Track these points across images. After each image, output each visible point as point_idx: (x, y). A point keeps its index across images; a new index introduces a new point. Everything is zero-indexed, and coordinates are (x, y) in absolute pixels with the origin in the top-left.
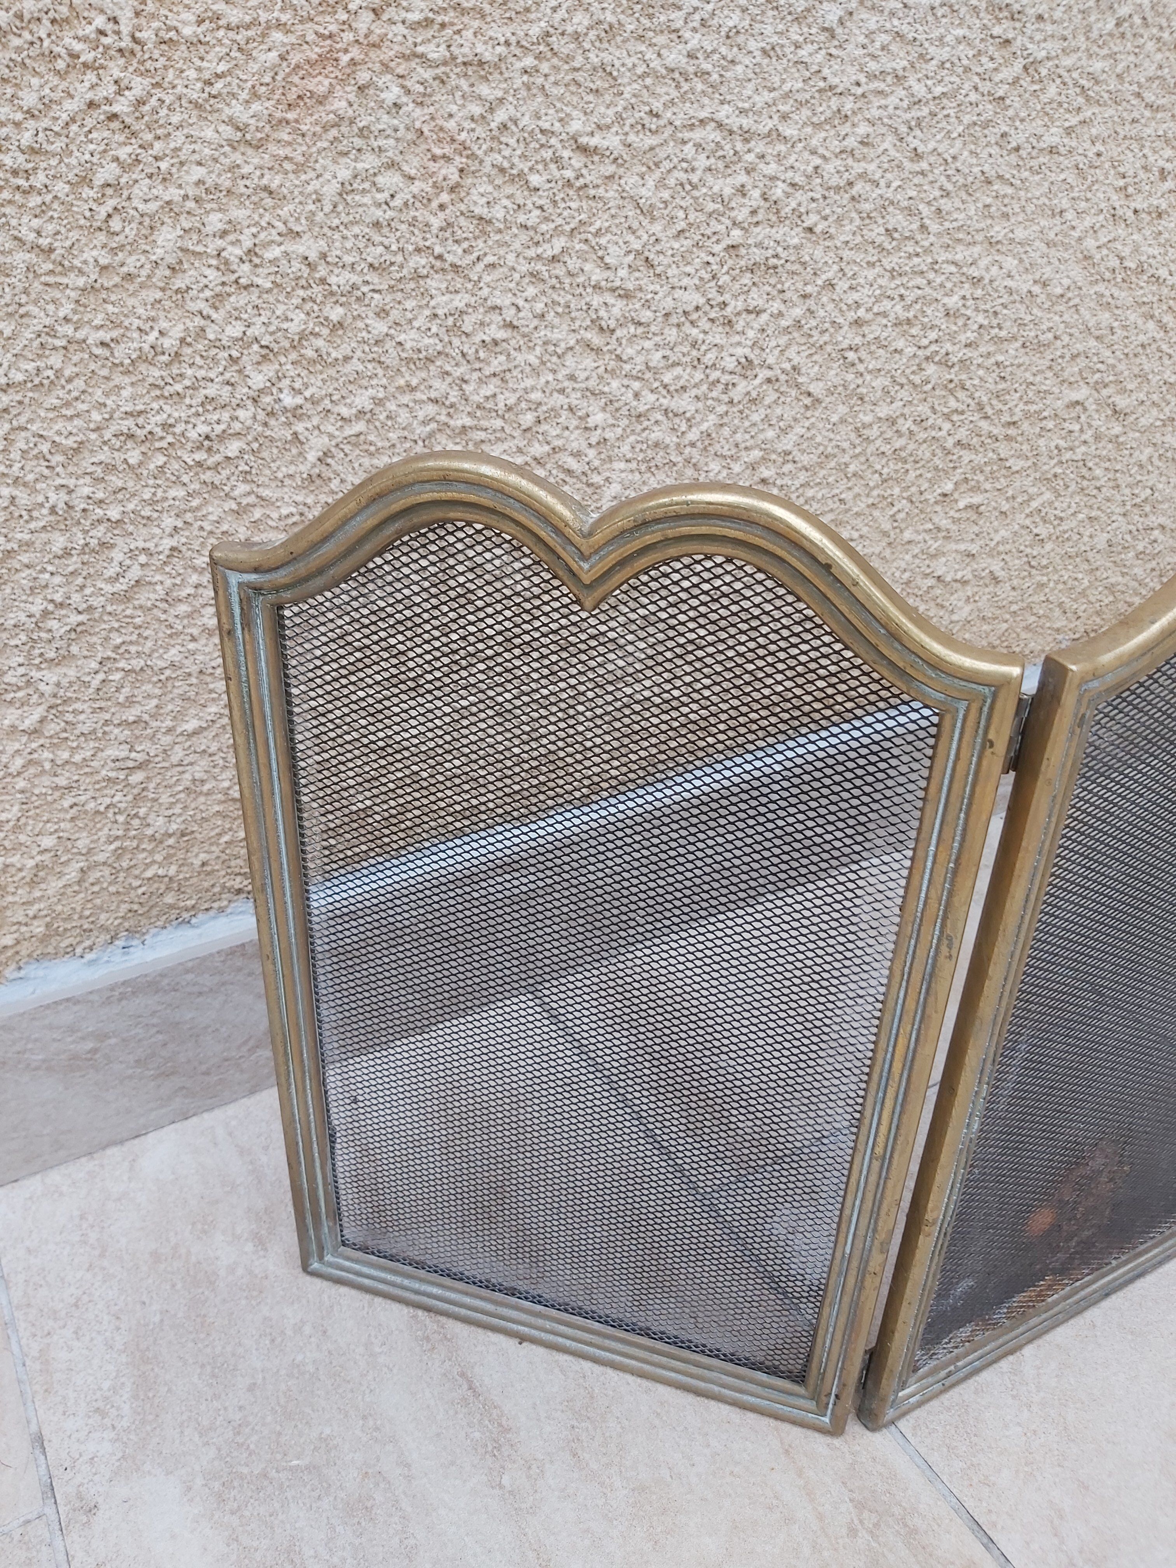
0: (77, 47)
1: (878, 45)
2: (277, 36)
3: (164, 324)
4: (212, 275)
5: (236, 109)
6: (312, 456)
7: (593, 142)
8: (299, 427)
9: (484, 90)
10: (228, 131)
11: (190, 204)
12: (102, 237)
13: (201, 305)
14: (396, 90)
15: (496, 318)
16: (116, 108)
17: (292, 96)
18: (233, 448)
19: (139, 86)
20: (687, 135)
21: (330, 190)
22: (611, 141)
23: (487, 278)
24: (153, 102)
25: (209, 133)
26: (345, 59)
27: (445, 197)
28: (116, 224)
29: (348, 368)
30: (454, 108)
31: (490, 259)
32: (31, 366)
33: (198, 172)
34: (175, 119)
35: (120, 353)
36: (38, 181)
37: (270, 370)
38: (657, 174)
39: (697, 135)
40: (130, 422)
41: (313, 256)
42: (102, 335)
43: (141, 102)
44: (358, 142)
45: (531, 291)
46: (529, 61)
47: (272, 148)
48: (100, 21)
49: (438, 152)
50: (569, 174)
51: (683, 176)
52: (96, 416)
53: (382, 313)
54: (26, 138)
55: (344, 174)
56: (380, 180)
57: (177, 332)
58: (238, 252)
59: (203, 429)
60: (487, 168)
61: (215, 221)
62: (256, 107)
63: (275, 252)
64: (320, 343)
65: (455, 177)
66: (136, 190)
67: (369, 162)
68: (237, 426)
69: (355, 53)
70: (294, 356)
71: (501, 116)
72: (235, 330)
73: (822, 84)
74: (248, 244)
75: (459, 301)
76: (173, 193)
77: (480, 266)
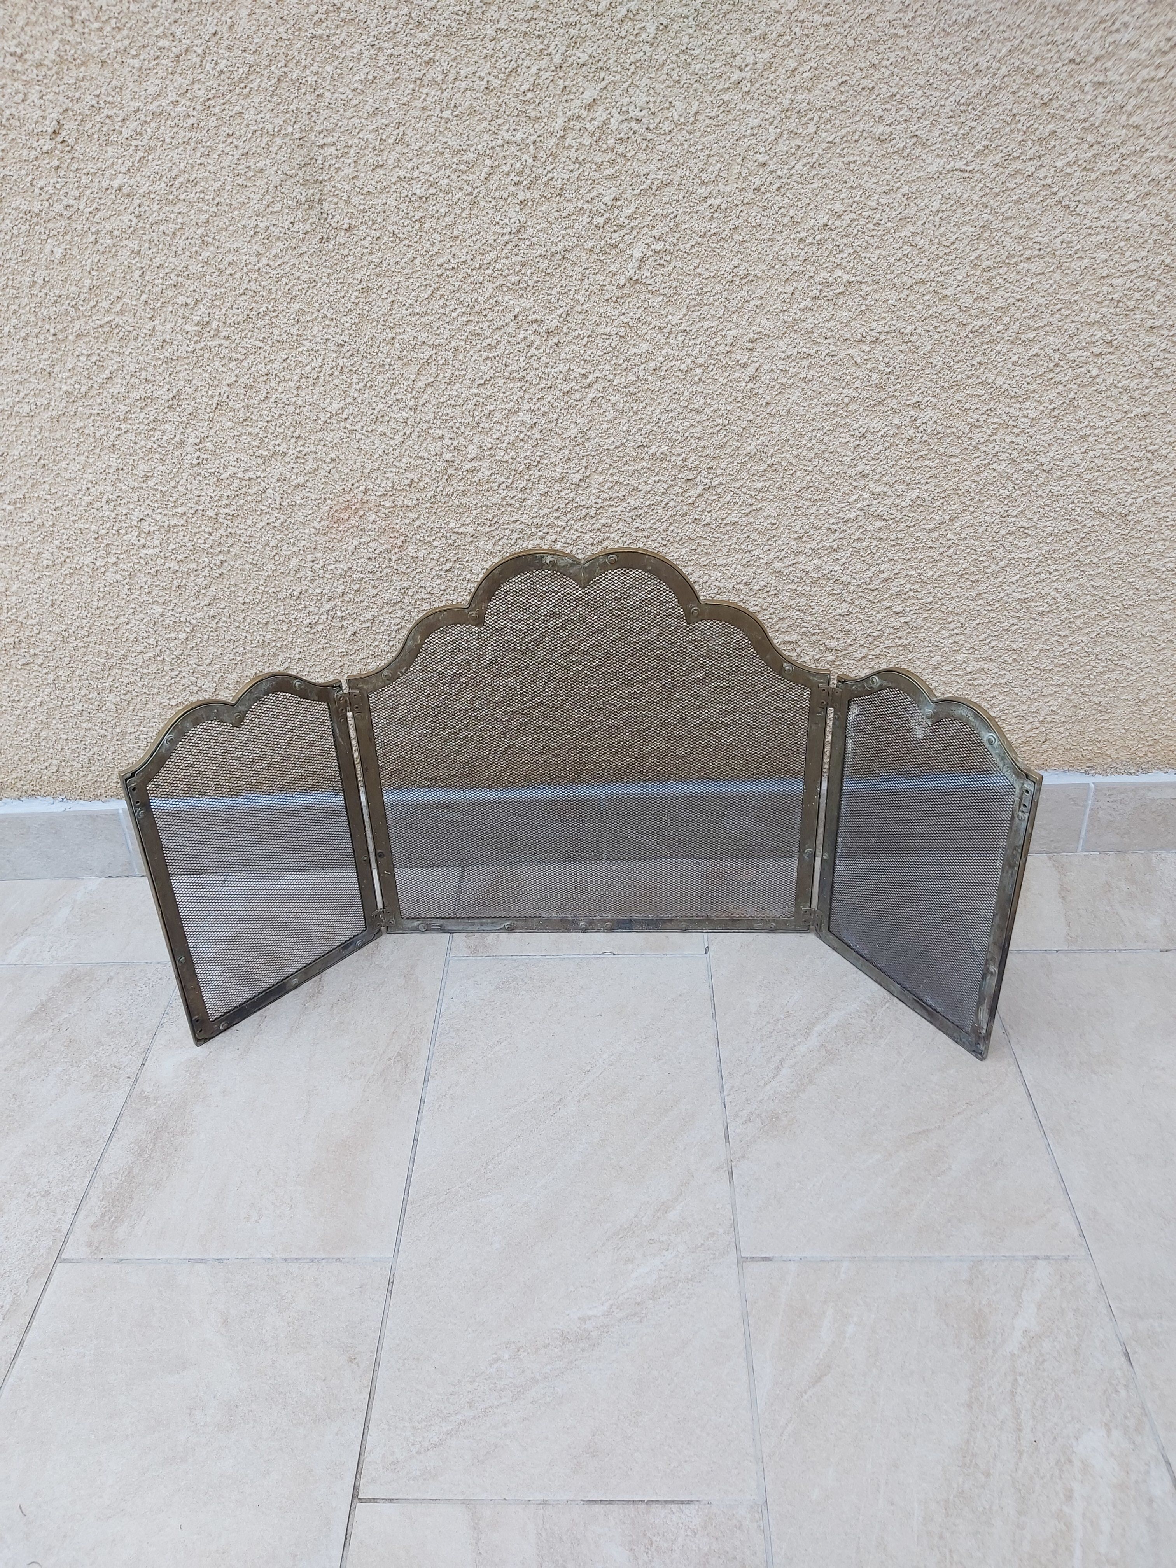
0: (263, 508)
1: (606, 487)
2: (329, 502)
3: (294, 588)
4: (310, 573)
5: (316, 524)
6: (349, 633)
7: (461, 530)
8: (344, 623)
9: (410, 515)
10: (313, 530)
11: (302, 552)
12: (273, 561)
13: (306, 582)
14: (374, 516)
15: (423, 590)
16: (276, 525)
17: (335, 520)
18: (320, 628)
19: (283, 518)
20: (506, 527)
21: (351, 548)
22: (470, 530)
23: (417, 577)
24: (288, 522)
25: (307, 531)
26: (354, 508)
27: (396, 550)
28: (277, 558)
29: (362, 604)
30: (398, 521)
31: (418, 570)
32: (251, 598)
33: (304, 543)
34: (295, 527)
35: (280, 595)
36: (253, 545)
37: (332, 604)
38: (494, 541)
39: (510, 527)
40: (283, 617)
41: (346, 569)
42: (273, 590)
43: (282, 523)
44: (361, 533)
45: (438, 582)
46: (428, 505)
47: (329, 535)
48: (270, 501)
49: (392, 535)
50: (450, 541)
51: (506, 541)
52: (272, 614)
53: (374, 587)
54: (248, 533)
55: (356, 543)
56: (370, 544)
57: (299, 590)
58: (319, 566)
59: (308, 621)
60: (414, 540)
61: (310, 557)
62: (322, 523)
63: (332, 567)
64: (351, 596)
65: (401, 544)
66: (283, 548)
67: (365, 539)
68: (321, 621)
69: (358, 506)
70: (341, 600)
71: (418, 523)
72: (319, 591)
73: (575, 505)
74: (322, 565)
75: (406, 585)
76: (295, 549)
77: (415, 572)
